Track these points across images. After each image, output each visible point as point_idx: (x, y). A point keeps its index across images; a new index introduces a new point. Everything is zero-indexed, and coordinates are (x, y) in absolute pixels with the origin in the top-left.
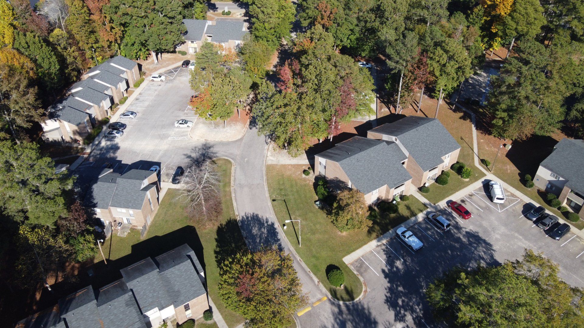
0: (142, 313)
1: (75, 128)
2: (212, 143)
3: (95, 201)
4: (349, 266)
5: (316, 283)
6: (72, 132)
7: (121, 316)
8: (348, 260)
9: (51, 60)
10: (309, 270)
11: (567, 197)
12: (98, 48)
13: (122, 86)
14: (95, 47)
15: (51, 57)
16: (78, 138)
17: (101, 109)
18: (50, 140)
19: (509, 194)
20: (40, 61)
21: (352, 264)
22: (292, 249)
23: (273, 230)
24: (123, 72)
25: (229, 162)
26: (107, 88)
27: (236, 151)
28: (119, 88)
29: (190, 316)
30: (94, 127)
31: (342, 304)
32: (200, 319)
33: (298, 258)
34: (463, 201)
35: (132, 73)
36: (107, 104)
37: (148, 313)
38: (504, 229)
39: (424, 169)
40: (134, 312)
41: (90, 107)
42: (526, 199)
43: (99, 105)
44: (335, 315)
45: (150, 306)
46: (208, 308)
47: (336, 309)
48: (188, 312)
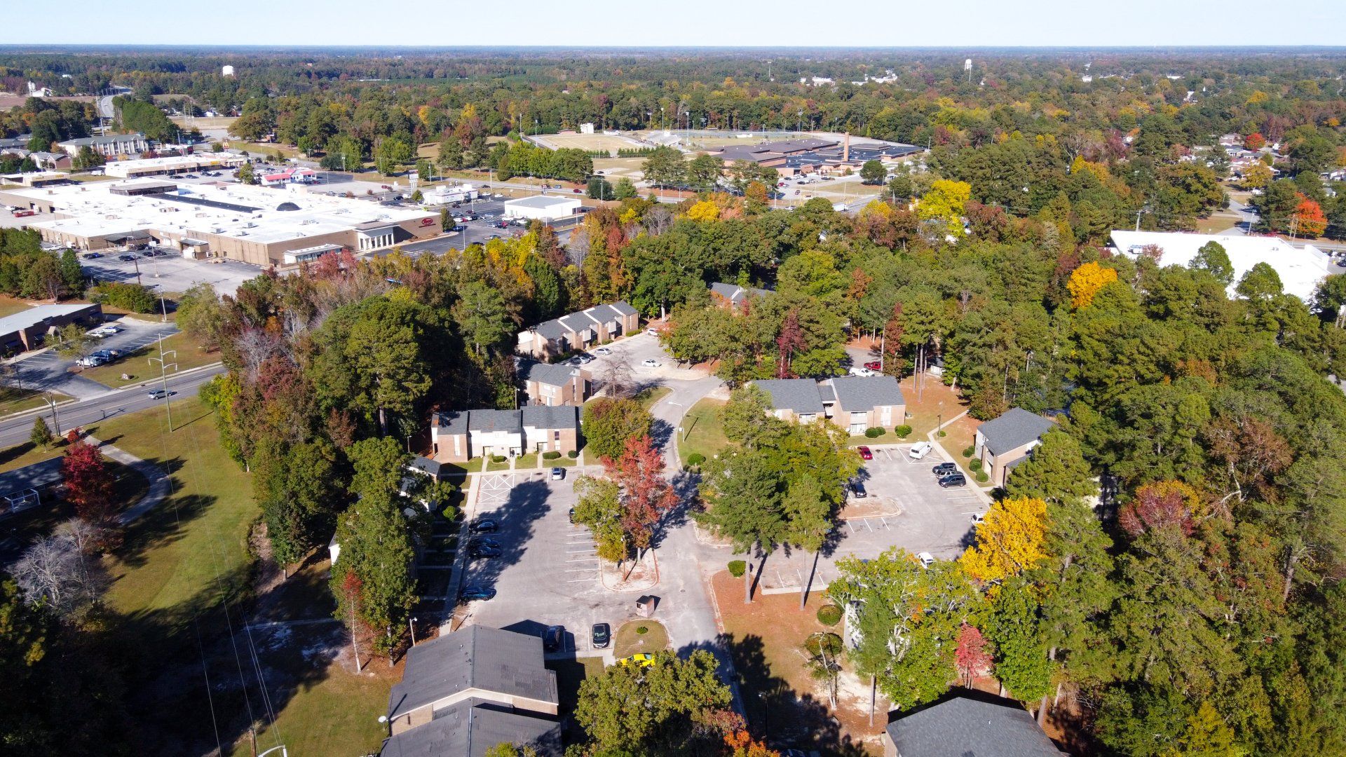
0: (521, 425)
1: (546, 342)
2: (666, 379)
3: (526, 378)
5: (678, 461)
6: (542, 347)
7: (506, 421)
9: (552, 289)
10: (678, 454)
11: (986, 458)
12: (607, 294)
13: (611, 327)
14: (604, 293)
15: (553, 286)
16: (546, 353)
17: (579, 338)
18: (522, 351)
19: (938, 455)
20: (541, 286)
22: (675, 442)
23: (669, 431)
24: (618, 315)
25: (670, 390)
26: (594, 323)
27: (684, 386)
28: (581, 337)
29: (558, 449)
30: (564, 351)
31: (688, 474)
32: (565, 456)
33: (676, 447)
34: (878, 451)
35: (628, 319)
36: (586, 336)
37: (526, 428)
38: (898, 473)
39: (844, 409)
40: (516, 422)
41: (568, 332)
42: (949, 460)
43: (578, 333)
44: (675, 477)
45: (530, 424)
46: (575, 449)
47: (680, 475)
48: (557, 442)
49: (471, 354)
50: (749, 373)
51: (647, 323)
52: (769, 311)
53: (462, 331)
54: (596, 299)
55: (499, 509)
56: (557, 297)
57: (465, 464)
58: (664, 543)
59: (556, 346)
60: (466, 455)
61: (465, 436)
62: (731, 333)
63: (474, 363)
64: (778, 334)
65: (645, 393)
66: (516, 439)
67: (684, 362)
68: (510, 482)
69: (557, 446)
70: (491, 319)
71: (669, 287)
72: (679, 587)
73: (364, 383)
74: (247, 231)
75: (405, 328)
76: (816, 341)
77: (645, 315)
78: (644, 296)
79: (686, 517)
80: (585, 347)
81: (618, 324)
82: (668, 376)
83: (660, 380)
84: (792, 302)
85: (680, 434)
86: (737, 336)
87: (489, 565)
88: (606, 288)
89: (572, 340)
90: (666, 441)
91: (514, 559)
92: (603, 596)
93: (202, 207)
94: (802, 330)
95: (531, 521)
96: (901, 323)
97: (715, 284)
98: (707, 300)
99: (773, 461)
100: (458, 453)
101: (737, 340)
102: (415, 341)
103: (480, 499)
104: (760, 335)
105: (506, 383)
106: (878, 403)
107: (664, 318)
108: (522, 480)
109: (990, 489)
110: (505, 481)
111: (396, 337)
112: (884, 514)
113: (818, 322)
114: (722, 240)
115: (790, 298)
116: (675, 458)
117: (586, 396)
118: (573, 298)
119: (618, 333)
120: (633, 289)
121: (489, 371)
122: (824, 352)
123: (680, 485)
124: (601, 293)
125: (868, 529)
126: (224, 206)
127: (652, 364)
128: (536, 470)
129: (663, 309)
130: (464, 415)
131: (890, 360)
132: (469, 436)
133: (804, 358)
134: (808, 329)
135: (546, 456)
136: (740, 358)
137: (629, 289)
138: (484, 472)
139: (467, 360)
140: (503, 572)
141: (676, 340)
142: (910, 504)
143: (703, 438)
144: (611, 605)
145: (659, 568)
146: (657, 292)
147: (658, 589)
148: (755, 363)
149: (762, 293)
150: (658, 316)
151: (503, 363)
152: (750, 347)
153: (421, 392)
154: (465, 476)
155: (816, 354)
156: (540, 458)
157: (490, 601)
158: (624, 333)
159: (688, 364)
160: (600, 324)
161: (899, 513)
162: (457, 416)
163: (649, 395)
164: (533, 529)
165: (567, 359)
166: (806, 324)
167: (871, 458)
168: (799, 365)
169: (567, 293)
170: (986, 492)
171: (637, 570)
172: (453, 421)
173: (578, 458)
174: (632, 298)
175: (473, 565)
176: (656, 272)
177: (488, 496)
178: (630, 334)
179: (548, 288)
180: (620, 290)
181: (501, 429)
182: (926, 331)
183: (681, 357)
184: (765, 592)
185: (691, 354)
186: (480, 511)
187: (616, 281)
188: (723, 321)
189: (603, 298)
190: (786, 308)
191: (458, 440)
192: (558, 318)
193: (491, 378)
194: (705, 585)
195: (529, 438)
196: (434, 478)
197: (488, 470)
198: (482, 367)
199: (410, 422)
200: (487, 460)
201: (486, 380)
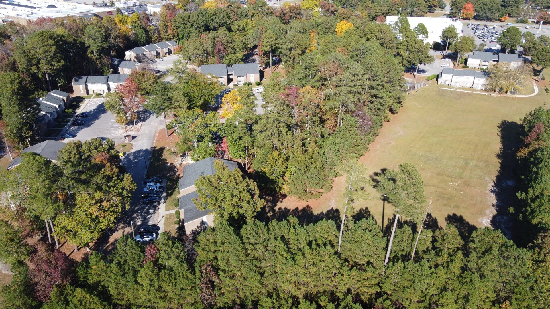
0: (107, 82)
1: (136, 55)
3: (120, 65)
6: (134, 57)
7: (101, 80)
12: (168, 38)
15: (143, 34)
17: (150, 54)
20: (138, 34)
24: (169, 46)
26: (158, 48)
35: (173, 48)
37: (109, 83)
39: (235, 75)
40: (105, 80)
41: (146, 51)
43: (150, 52)
45: (111, 81)
49: (89, 55)
53: (87, 45)
54: (163, 40)
55: (91, 110)
56: (145, 39)
57: (85, 96)
58: (147, 120)
59: (140, 57)
60: (86, 93)
61: (84, 85)
63: (91, 58)
66: (105, 87)
68: (99, 102)
70: (97, 40)
71: (190, 34)
72: (145, 133)
73: (34, 61)
74: (30, 15)
75: (50, 41)
76: (230, 50)
78: (183, 39)
80: (154, 58)
81: (169, 49)
84: (220, 35)
87: (78, 128)
89: (147, 54)
91: (88, 126)
93: (16, 7)
94: (224, 46)
95: (101, 114)
96: (262, 43)
99: (186, 88)
100: (83, 92)
102: (55, 45)
103: (85, 107)
105: (107, 67)
106: (248, 73)
110: (97, 102)
111: (45, 43)
113: (231, 43)
114: (215, 16)
118: (153, 39)
119: (170, 53)
120: (178, 36)
121: (98, 62)
122: (234, 55)
124: (166, 37)
126: (25, 6)
130: (85, 78)
131: (261, 58)
132: (86, 86)
133: (227, 58)
134: (227, 46)
136: (201, 58)
137: (176, 36)
138: (91, 99)
139: (88, 57)
140: (83, 130)
145: (142, 127)
147: (137, 134)
148: (209, 60)
151: (105, 59)
152: (207, 54)
153: (59, 66)
154: (83, 100)
155: (231, 56)
157: (73, 138)
158: (173, 53)
160: (160, 49)
162: (82, 78)
164: (101, 116)
166: (226, 44)
168: (226, 61)
169: (150, 37)
171: (133, 128)
172: (80, 80)
175: (72, 128)
176: (184, 28)
177: (89, 106)
178: (175, 54)
179: (141, 35)
180: (173, 37)
181: (99, 83)
183: (185, 60)
186: (83, 111)
187: (170, 32)
188: (195, 43)
189: (166, 39)
191: (82, 87)
193: (99, 65)
194: (155, 132)
195: (111, 87)
196: (65, 98)
197: (94, 98)
198: (95, 60)
199: (62, 80)
200: (94, 95)
201: (97, 65)
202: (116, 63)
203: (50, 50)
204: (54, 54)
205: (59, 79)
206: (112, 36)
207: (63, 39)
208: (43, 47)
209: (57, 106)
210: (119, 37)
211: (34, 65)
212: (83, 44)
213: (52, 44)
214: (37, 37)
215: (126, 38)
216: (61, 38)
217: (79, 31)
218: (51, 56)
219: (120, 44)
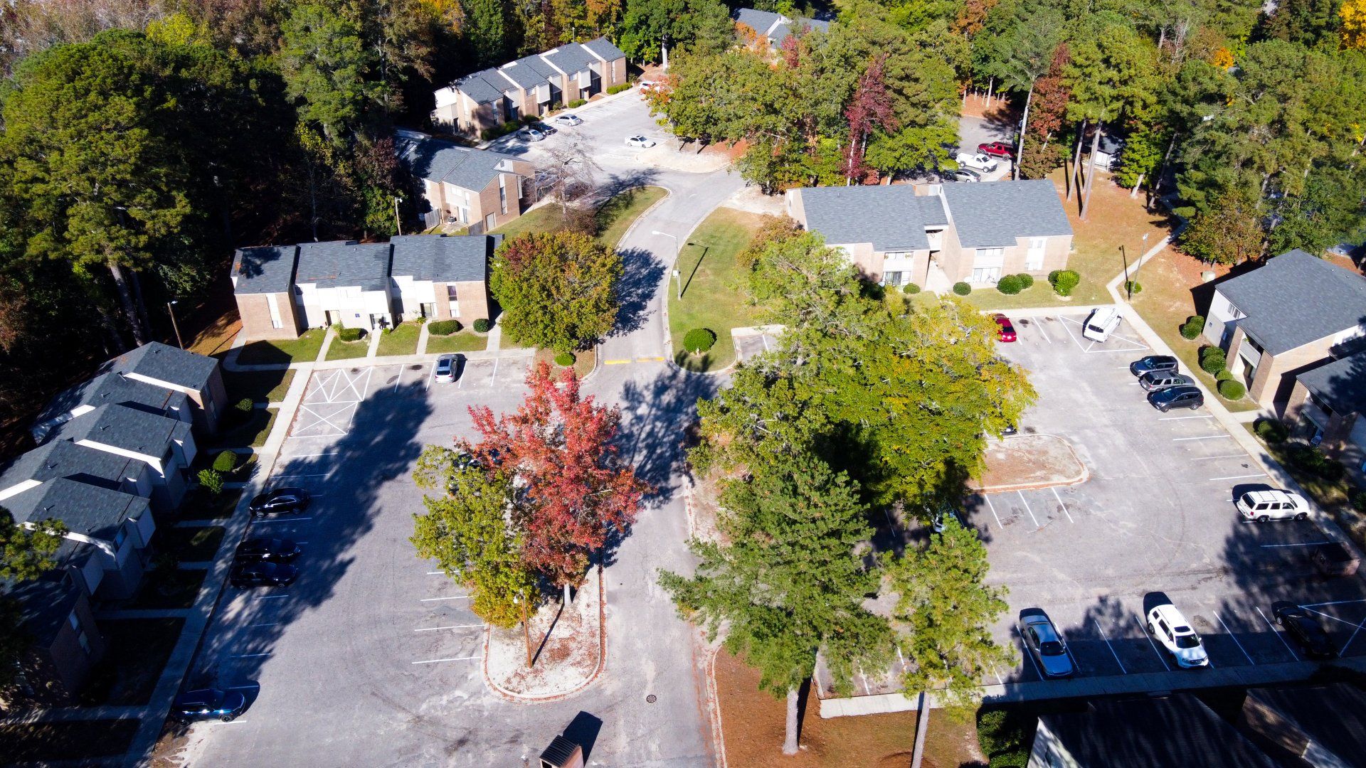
0: (389, 274)
1: (476, 106)
2: (661, 170)
3: (429, 171)
4: (736, 339)
5: (666, 341)
6: (470, 114)
7: (362, 265)
8: (738, 333)
9: (493, 18)
10: (668, 326)
11: (1239, 351)
12: (582, 26)
13: (583, 80)
14: (576, 25)
15: (496, 14)
16: (477, 124)
17: (530, 98)
18: (441, 121)
19: (1136, 337)
20: (476, 14)
21: (741, 338)
22: (665, 299)
23: (656, 274)
24: (595, 61)
25: (665, 192)
26: (555, 74)
27: (688, 184)
28: (576, 81)
29: (456, 315)
30: (507, 119)
31: (683, 372)
32: (469, 327)
33: (665, 310)
34: (1024, 322)
35: (610, 68)
36: (542, 94)
37: (398, 279)
38: (1066, 373)
39: (965, 243)
40: (380, 267)
41: (513, 88)
42: (1163, 350)
43: (528, 90)
44: (660, 378)
45: (405, 272)
46: (486, 316)
47: (669, 373)
48: (453, 304)
49: (306, 139)
50: (795, 167)
51: (642, 71)
52: (835, 61)
53: (292, 93)
54: (565, 35)
55: (327, 450)
56: (501, 32)
57: (290, 343)
58: (624, 550)
59: (494, 112)
60: (292, 324)
61: (285, 292)
62: (768, 99)
63: (312, 155)
64: (848, 102)
65: (624, 197)
66: (378, 303)
67: (691, 140)
68: (360, 388)
69: (456, 311)
70: (337, 75)
71: (672, 15)
72: (643, 685)
75: (118, 100)
76: (912, 113)
77: (640, 60)
78: (637, 29)
79: (673, 480)
80: (541, 112)
81: (593, 74)
82: (663, 165)
83: (651, 172)
84: (874, 43)
85: (673, 281)
86: (777, 106)
87: (268, 607)
88: (579, 17)
89: (519, 100)
90: (649, 296)
91: (318, 592)
92: (480, 710)
94: (890, 93)
95: (379, 484)
96: (1067, 82)
97: (743, 11)
98: (729, 37)
100: (279, 323)
101: (776, 112)
102: (141, 124)
103: (297, 426)
104: (817, 103)
105: (381, 186)
106: (1022, 232)
107: (665, 65)
108: (382, 383)
109: (1252, 416)
110: (352, 382)
112: (1057, 479)
113: (916, 80)
115: (872, 36)
116: (662, 336)
117: (523, 205)
118: (530, 33)
119: (595, 88)
120: (619, 18)
121: (341, 169)
122: (924, 133)
123: (668, 398)
124: (572, 24)
125: (1028, 519)
127: (640, 143)
128: (412, 360)
129: (664, 51)
130: (287, 253)
131: (1035, 144)
132: (295, 294)
133: (890, 143)
134: (899, 92)
135: (435, 329)
136: (781, 145)
137: (613, 19)
138: (321, 363)
139: (299, 151)
140: (290, 629)
141: (676, 106)
142: (1103, 452)
143: (714, 290)
144: (492, 743)
145: (608, 625)
146: (654, 24)
147: (599, 691)
148: (806, 149)
149: (820, 27)
150: (658, 61)
151: (372, 152)
152: (800, 124)
153: (170, 224)
154: (283, 372)
155: (911, 136)
156: (425, 335)
157: (239, 721)
158: (604, 88)
159: (697, 143)
160: (565, 75)
161: (1085, 475)
162: (275, 256)
163: (629, 202)
164: (377, 504)
165: (511, 132)
166: (898, 84)
167: (1014, 340)
168: (882, 153)
169: (520, 25)
170: (1245, 425)
171: (562, 631)
172: (267, 267)
173: (491, 332)
174: (620, 32)
175: (236, 605)
177: (314, 419)
178: (615, 90)
179: (486, 17)
180: (601, 21)
181: (352, 282)
182: (1117, 98)
183: (684, 133)
184: (831, 708)
185: (700, 129)
186: (286, 459)
187: (594, 6)
188: (754, 77)
189: (577, 34)
190: (863, 54)
191: (275, 301)
192: (498, 64)
193: (348, 181)
194: (698, 677)
195: (404, 296)
196: (196, 395)
197: (329, 357)
198: (329, 162)
199: (186, 269)
200: (331, 335)
201: (338, 184)
202: (412, 153)
203: (117, 151)
204: (137, 171)
205: (174, 266)
206: (389, 33)
207: (184, 73)
208: (80, 135)
209: (155, 463)
210: (413, 36)
211: (39, 225)
212: (273, 84)
213: (123, 120)
214: (54, 82)
215: (435, 33)
216: (177, 69)
217: (257, 21)
218: (121, 184)
219: (420, 67)
